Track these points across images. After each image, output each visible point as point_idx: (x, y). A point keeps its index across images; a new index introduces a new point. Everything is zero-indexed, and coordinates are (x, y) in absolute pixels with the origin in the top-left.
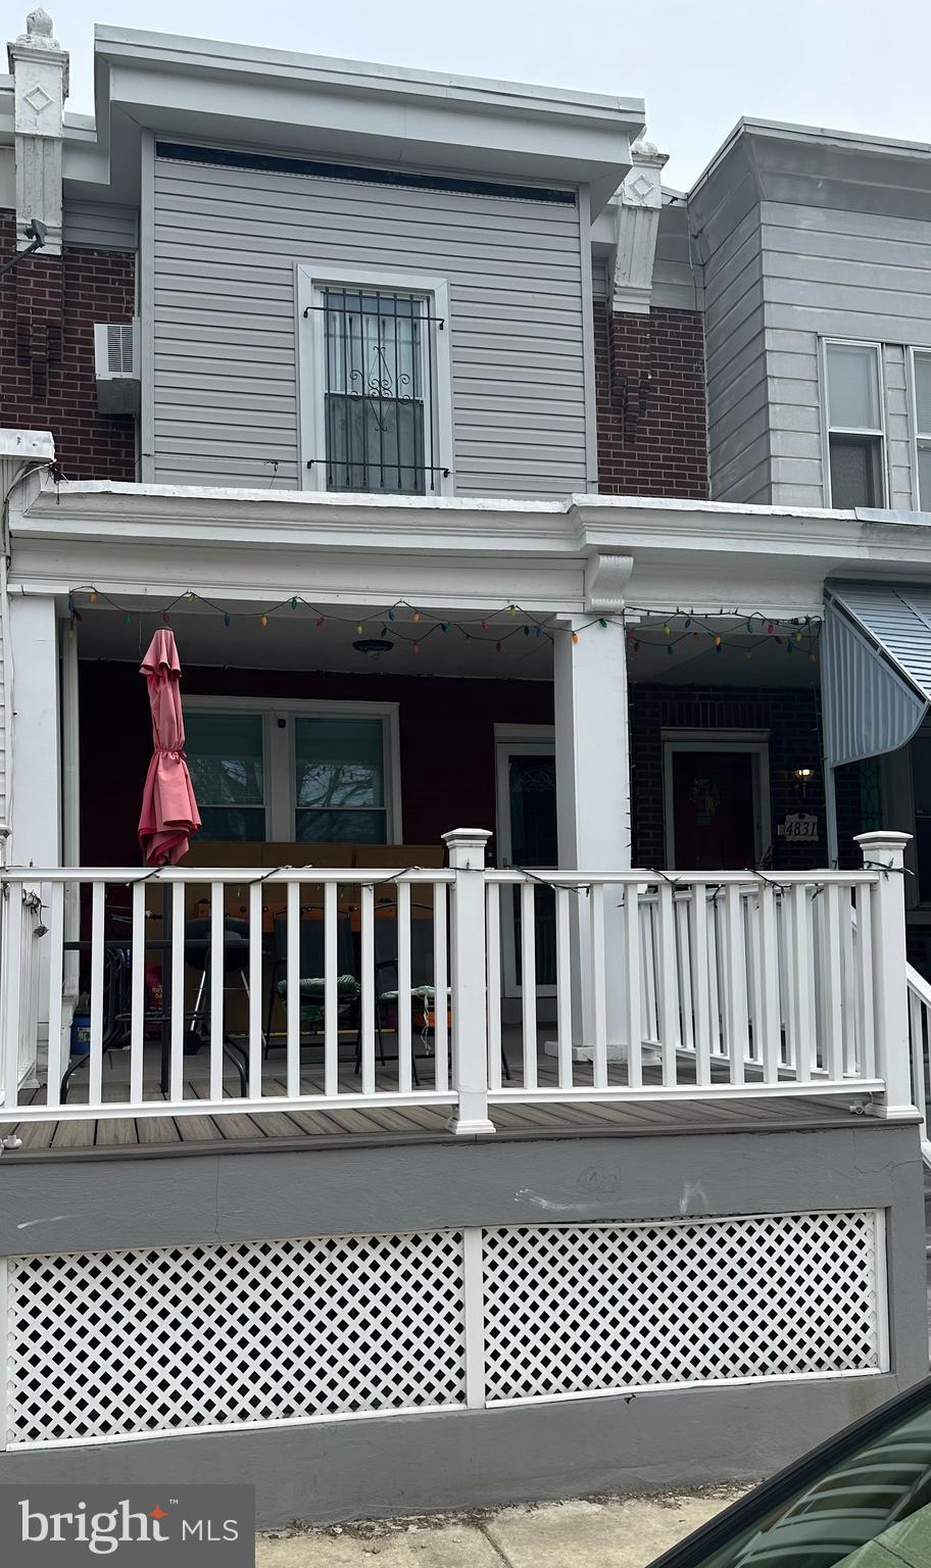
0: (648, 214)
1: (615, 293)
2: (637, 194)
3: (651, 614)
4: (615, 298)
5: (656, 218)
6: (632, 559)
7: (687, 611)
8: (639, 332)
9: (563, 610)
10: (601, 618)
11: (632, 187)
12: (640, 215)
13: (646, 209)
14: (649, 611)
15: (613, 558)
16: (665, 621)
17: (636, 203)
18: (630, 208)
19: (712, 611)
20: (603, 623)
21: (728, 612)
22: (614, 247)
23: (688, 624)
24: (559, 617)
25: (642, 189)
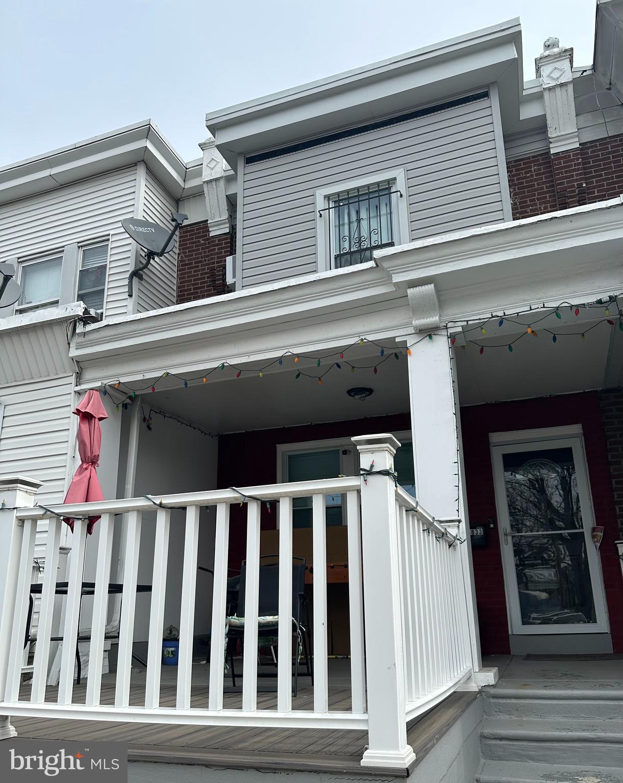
0: (564, 89)
1: (551, 143)
2: (553, 79)
3: (470, 323)
4: (551, 146)
5: (570, 88)
6: (432, 285)
7: (500, 314)
8: (573, 160)
9: (399, 335)
10: (428, 333)
11: (549, 76)
12: (558, 90)
13: (562, 85)
14: (467, 321)
15: (417, 288)
16: (481, 325)
17: (553, 84)
18: (550, 89)
19: (523, 309)
20: (430, 336)
21: (537, 307)
22: (544, 117)
23: (501, 323)
24: (397, 340)
25: (556, 75)
